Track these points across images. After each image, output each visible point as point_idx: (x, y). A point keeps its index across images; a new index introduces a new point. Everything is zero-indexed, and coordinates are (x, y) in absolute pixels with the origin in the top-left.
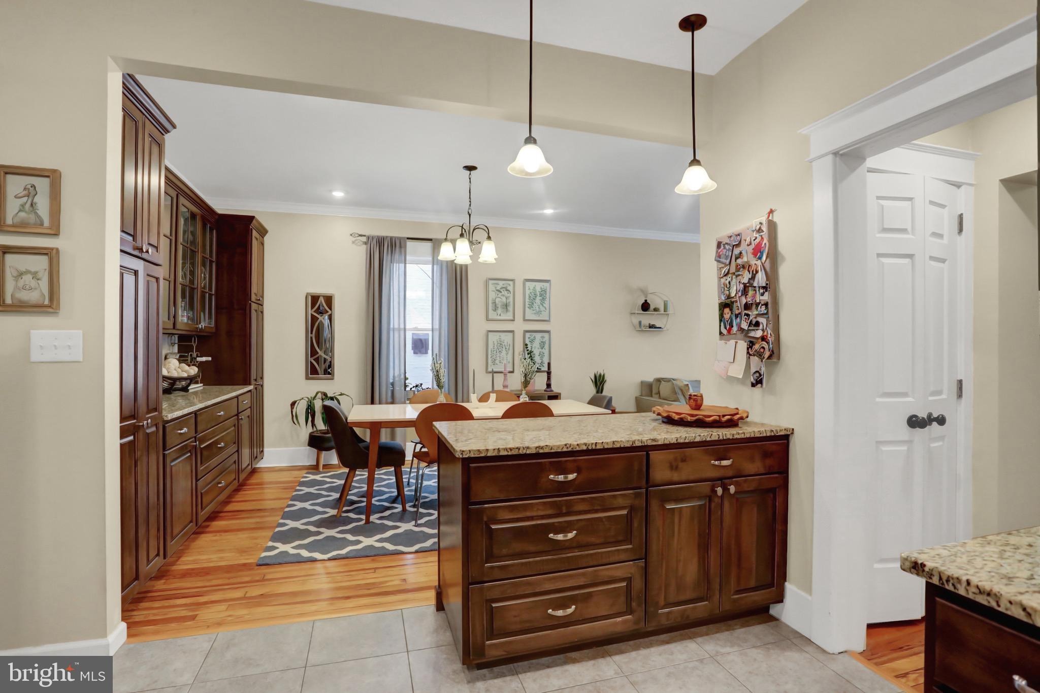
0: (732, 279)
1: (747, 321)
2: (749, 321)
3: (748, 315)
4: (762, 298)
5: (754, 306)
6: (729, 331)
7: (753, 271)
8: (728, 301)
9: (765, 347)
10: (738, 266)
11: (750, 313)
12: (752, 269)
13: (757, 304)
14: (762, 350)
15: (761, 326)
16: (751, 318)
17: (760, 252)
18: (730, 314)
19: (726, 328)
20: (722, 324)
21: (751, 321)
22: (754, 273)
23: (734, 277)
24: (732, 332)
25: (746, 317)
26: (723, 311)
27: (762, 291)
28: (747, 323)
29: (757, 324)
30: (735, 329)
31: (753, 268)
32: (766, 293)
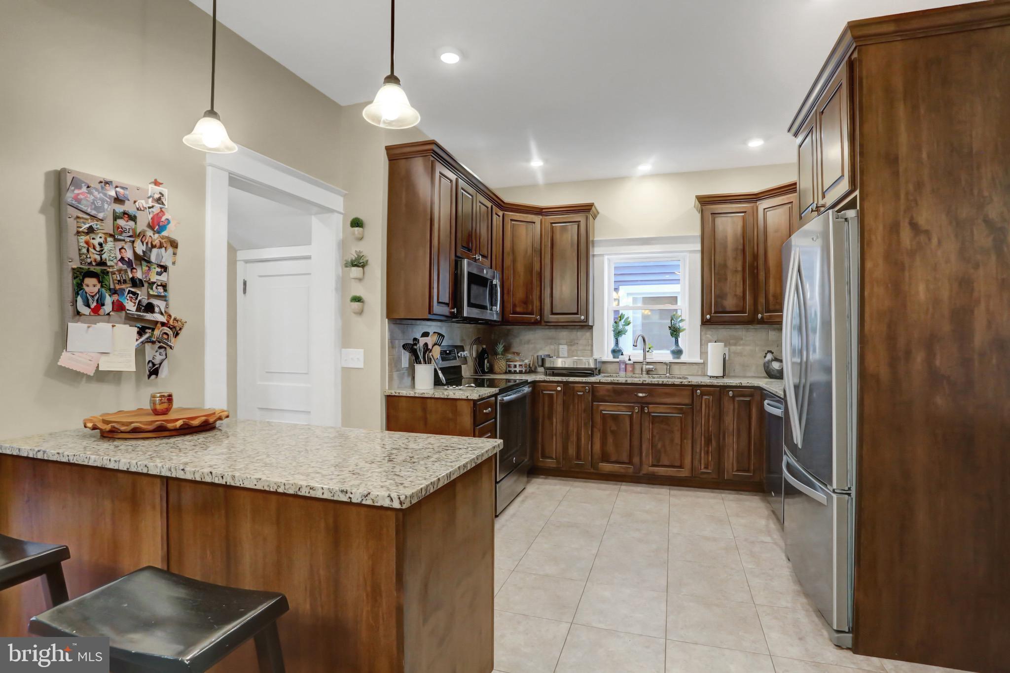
0: (106, 241)
1: (133, 301)
2: (137, 301)
3: (134, 293)
4: (159, 277)
5: (146, 285)
6: (96, 311)
7: (147, 243)
8: (98, 269)
9: (168, 332)
10: (118, 228)
11: (138, 292)
12: (146, 241)
13: (151, 284)
14: (165, 336)
15: (157, 309)
16: (139, 298)
17: (159, 226)
18: (99, 286)
19: (88, 306)
20: (79, 299)
21: (140, 301)
22: (150, 245)
23: (109, 239)
24: (101, 312)
25: (131, 295)
26: (83, 281)
27: (159, 270)
28: (135, 303)
29: (150, 308)
30: (108, 308)
31: (148, 239)
32: (164, 273)
